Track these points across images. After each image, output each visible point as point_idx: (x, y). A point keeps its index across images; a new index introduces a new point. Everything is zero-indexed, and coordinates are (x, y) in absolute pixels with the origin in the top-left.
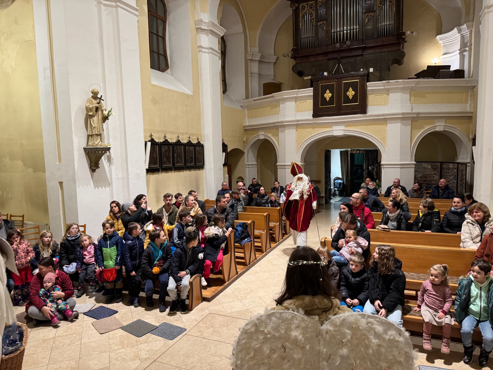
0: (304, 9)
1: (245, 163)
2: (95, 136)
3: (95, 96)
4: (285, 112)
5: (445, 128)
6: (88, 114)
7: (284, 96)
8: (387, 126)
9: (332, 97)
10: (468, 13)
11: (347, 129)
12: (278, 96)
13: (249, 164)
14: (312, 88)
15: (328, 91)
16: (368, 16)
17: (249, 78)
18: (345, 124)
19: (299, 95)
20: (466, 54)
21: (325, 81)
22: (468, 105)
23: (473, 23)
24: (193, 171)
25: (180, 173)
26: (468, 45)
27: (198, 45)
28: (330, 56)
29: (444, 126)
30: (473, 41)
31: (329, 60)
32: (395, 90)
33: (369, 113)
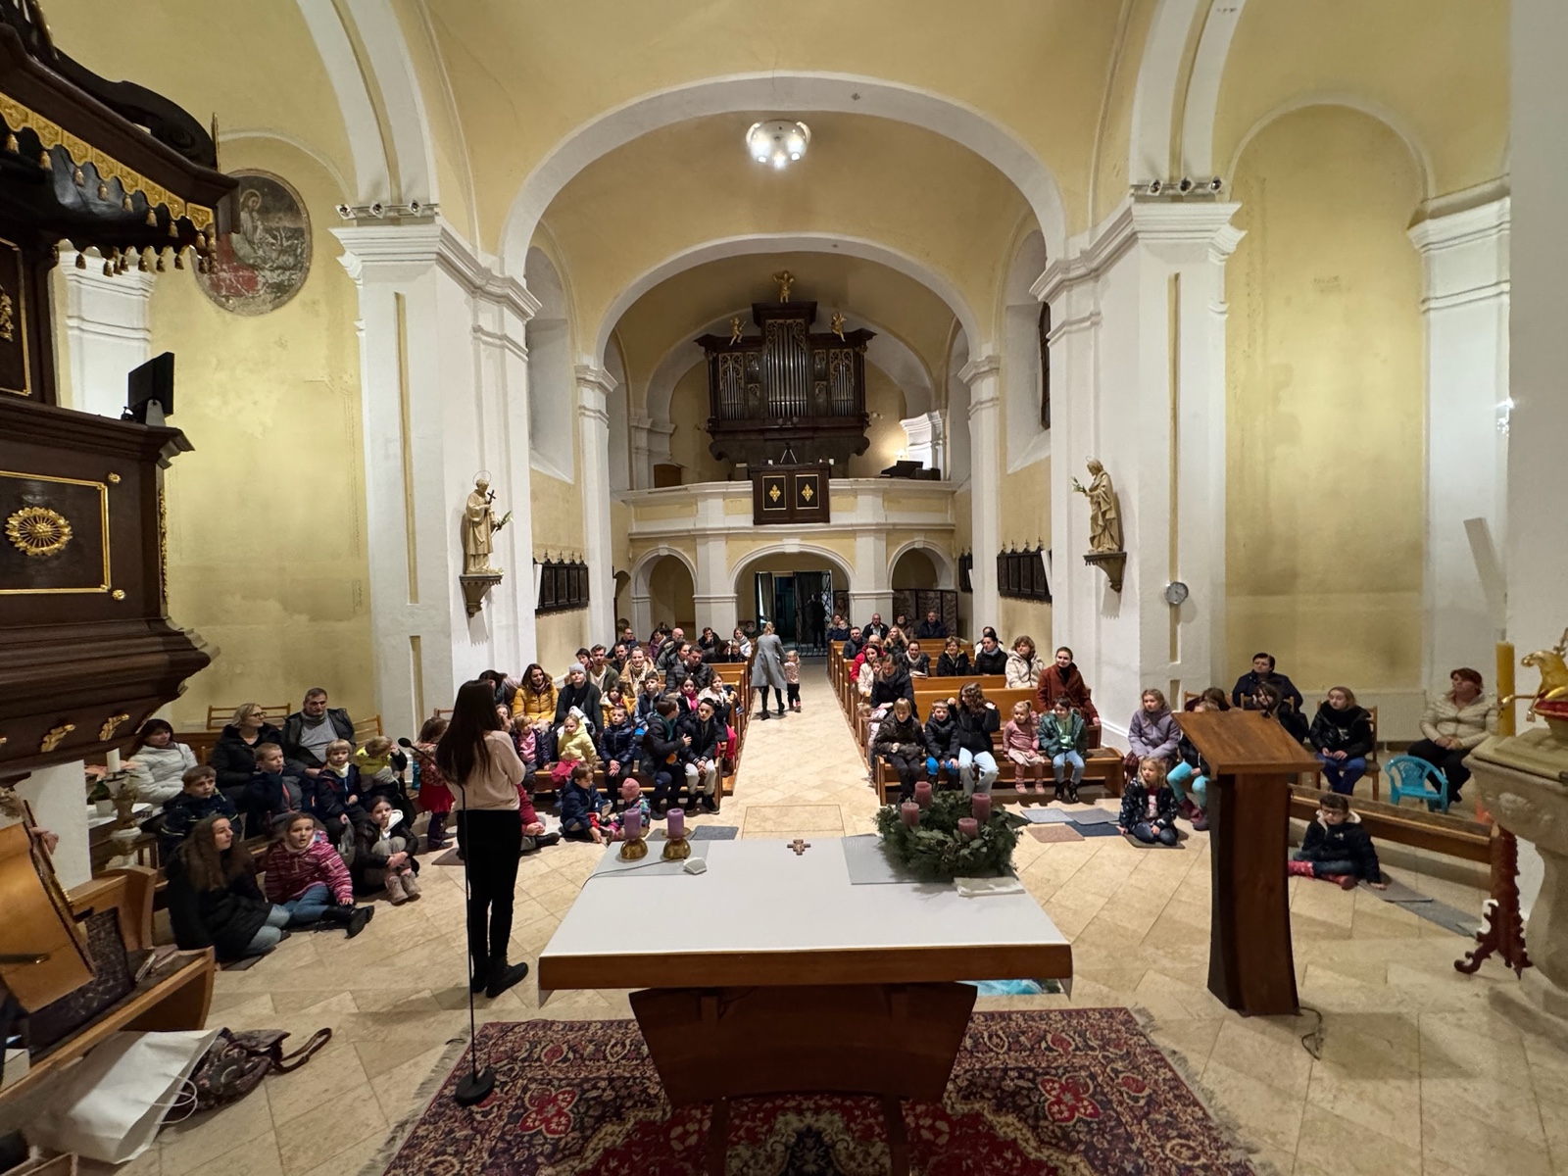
0: (726, 362)
1: (630, 596)
2: (482, 556)
3: (481, 490)
4: (707, 514)
5: (924, 544)
6: (470, 520)
7: (705, 489)
8: (856, 540)
9: (782, 495)
10: (938, 397)
11: (803, 543)
12: (694, 490)
13: (638, 596)
14: (750, 482)
15: (775, 488)
16: (819, 384)
17: (634, 456)
18: (799, 537)
19: (729, 490)
20: (940, 448)
21: (770, 473)
23: (947, 411)
24: (576, 611)
25: (562, 615)
26: (942, 436)
27: (580, 403)
28: (768, 435)
29: (924, 541)
30: (948, 434)
31: (766, 440)
32: (864, 492)
33: (832, 522)
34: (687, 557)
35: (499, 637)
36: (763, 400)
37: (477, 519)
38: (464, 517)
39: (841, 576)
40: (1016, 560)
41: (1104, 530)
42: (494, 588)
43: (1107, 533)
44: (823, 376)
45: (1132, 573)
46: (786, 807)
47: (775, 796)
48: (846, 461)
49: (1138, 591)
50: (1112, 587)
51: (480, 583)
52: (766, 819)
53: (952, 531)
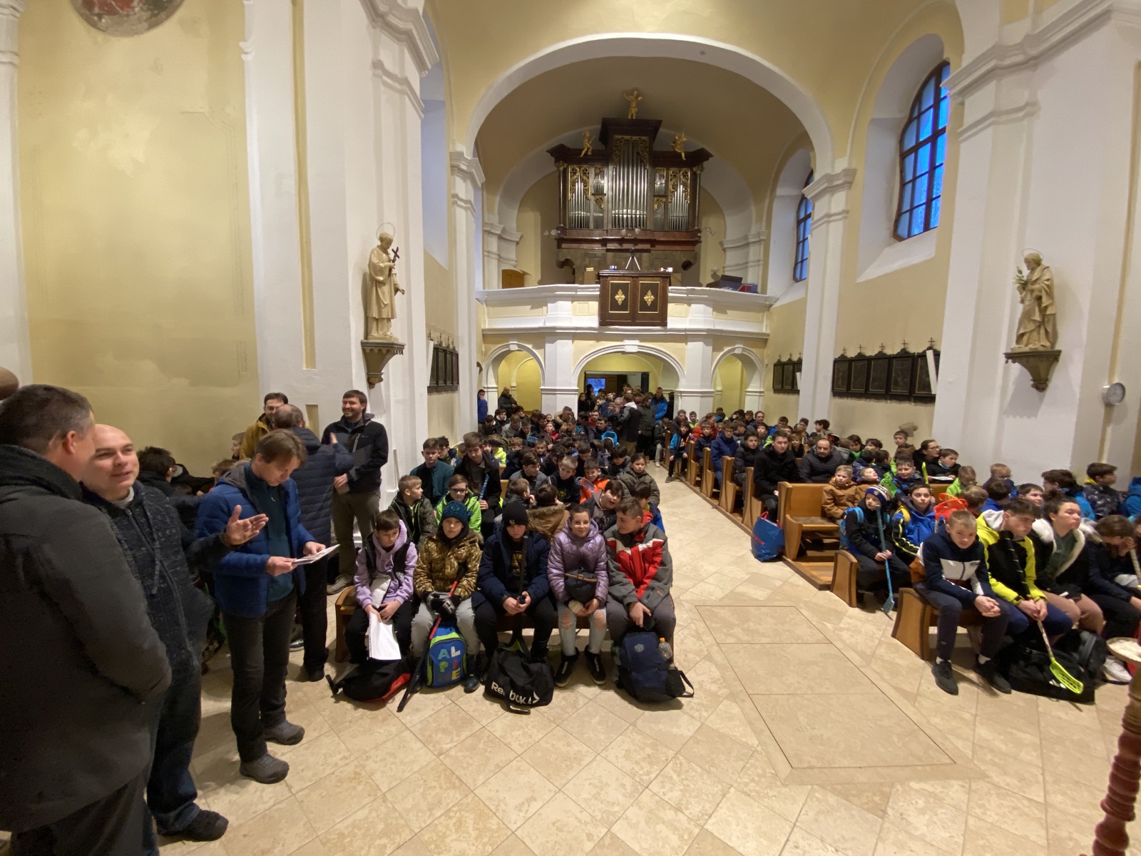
0: (575, 173)
2: (386, 321)
3: (385, 245)
4: (555, 314)
5: (743, 351)
7: (556, 291)
8: (687, 344)
9: (625, 301)
11: (643, 343)
12: (544, 291)
14: (598, 286)
15: (620, 292)
16: (657, 201)
17: (486, 258)
18: (640, 338)
19: (578, 293)
21: (616, 278)
22: (764, 326)
24: (449, 394)
27: (453, 192)
28: (610, 246)
29: (744, 348)
31: (608, 250)
32: (699, 300)
33: (669, 326)
34: (537, 352)
36: (607, 211)
37: (381, 278)
38: (366, 275)
41: (1038, 326)
42: (395, 358)
43: (1041, 329)
44: (662, 194)
46: (737, 606)
49: (1078, 391)
50: (1034, 386)
52: (729, 624)
53: (765, 341)
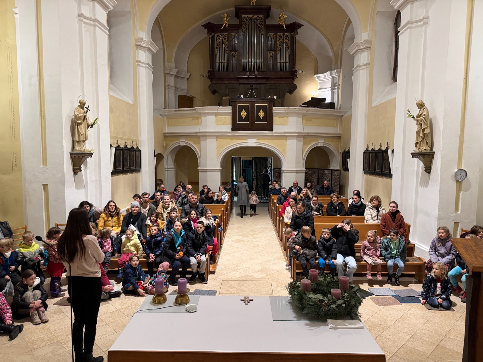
0: (219, 38)
1: (165, 167)
2: (82, 142)
3: (82, 105)
4: (207, 124)
5: (324, 144)
6: (76, 122)
7: (206, 110)
8: (286, 141)
9: (247, 115)
10: (336, 62)
11: (257, 141)
12: (199, 110)
13: (168, 167)
14: (231, 107)
15: (244, 111)
16: (270, 53)
17: (167, 90)
18: (257, 138)
19: (219, 111)
20: (336, 91)
21: (241, 102)
22: (338, 128)
23: (341, 70)
24: (133, 174)
25: (126, 175)
26: (337, 85)
27: (136, 60)
28: (241, 81)
29: (324, 143)
30: (340, 83)
31: (240, 84)
32: (293, 114)
33: (274, 131)
34: (195, 147)
35: (91, 186)
36: (239, 61)
37: (79, 122)
38: (72, 120)
39: (278, 160)
40: (374, 154)
41: (423, 139)
42: (89, 160)
43: (424, 141)
44: (272, 49)
45: (437, 163)
46: (243, 281)
47: (237, 275)
48: (283, 97)
49: (439, 173)
50: (425, 170)
51: (81, 157)
52: (232, 287)
53: (339, 138)
